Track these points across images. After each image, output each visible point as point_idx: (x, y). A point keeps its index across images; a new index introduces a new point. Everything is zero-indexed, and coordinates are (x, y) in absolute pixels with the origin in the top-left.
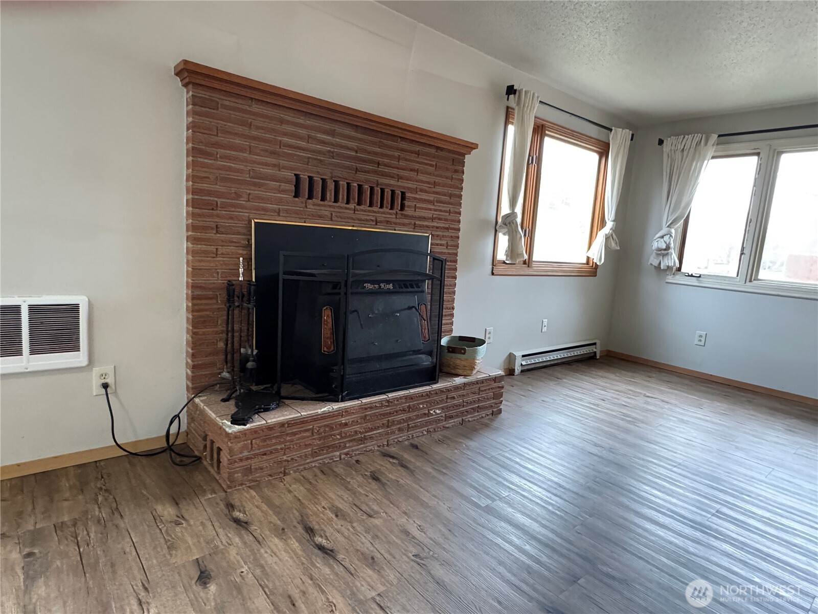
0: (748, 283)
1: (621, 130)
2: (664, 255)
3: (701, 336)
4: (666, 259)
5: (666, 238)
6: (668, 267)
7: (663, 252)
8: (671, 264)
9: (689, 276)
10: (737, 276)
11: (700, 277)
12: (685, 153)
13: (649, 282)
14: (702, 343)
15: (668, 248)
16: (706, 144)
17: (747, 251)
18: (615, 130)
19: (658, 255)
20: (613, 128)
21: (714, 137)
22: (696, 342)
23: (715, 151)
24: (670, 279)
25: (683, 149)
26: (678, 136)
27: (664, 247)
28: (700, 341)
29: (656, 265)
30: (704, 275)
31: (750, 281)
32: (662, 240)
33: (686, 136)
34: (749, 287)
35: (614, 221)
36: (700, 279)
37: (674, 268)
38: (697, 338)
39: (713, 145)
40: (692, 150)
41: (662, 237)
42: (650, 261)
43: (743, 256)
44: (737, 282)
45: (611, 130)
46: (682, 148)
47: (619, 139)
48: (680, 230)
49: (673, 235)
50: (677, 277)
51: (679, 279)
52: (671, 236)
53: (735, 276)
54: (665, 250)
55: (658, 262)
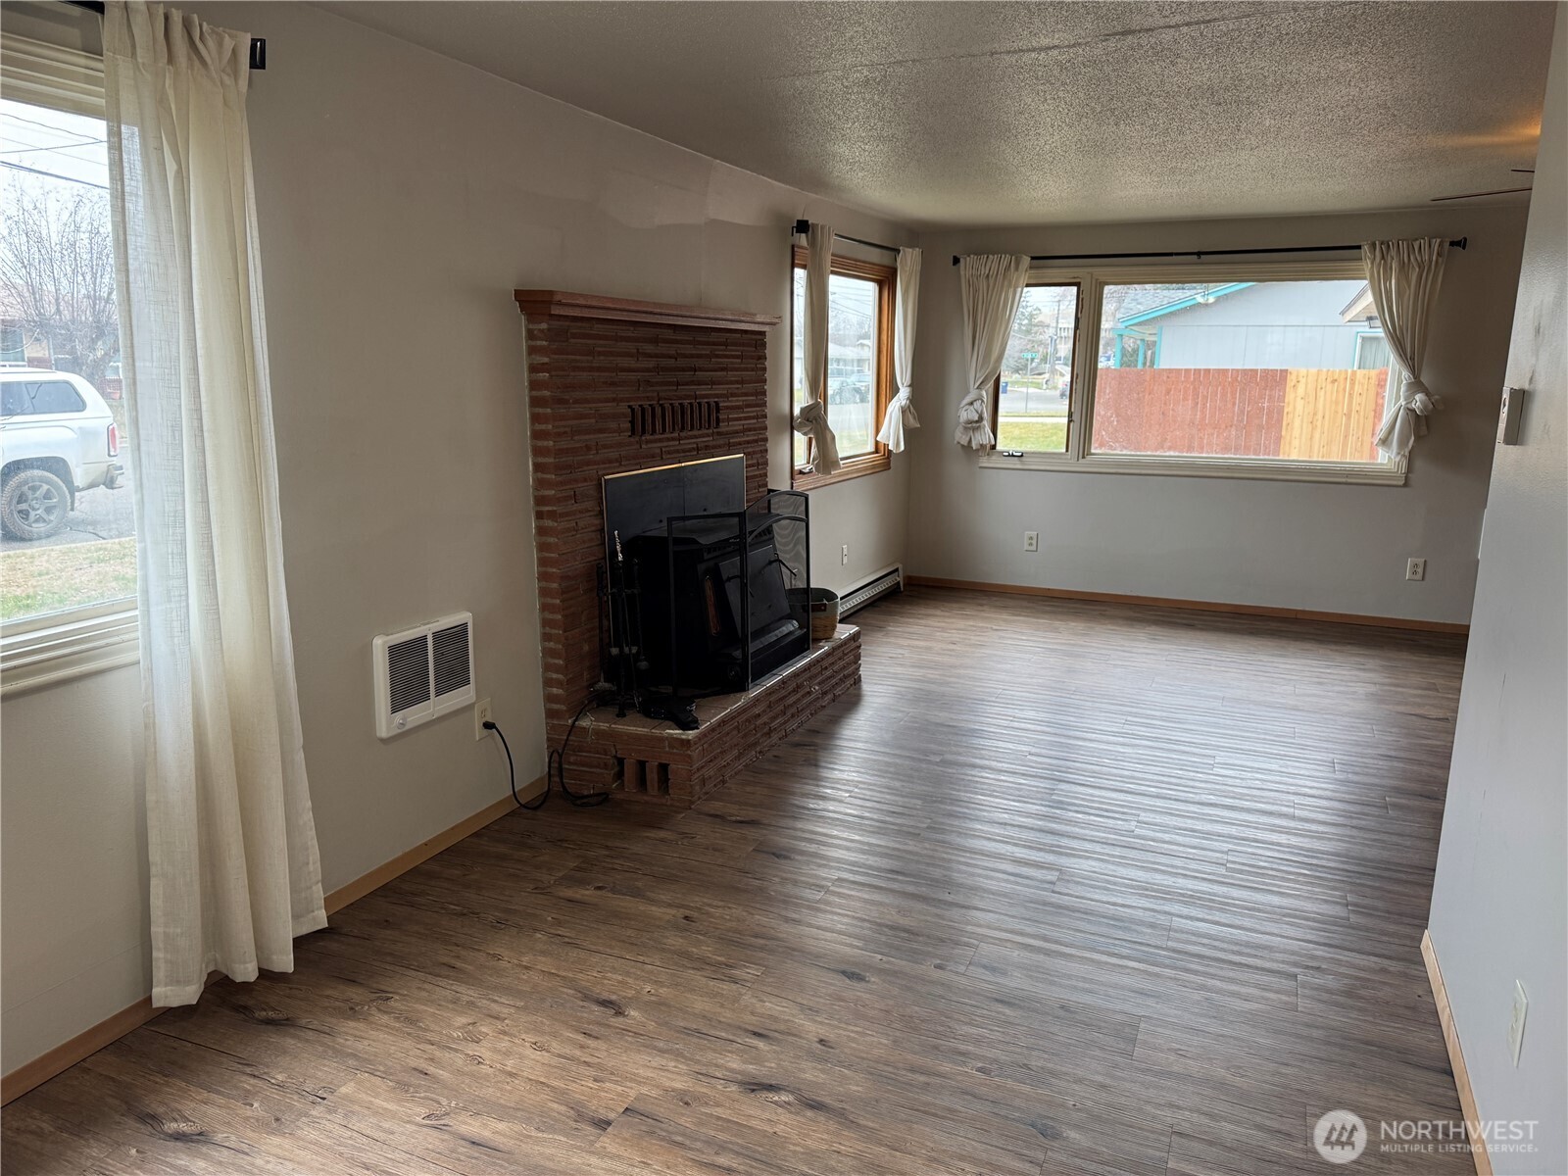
0: (1081, 461)
1: (911, 250)
2: (975, 429)
3: (1031, 538)
4: (977, 435)
5: (977, 405)
6: (981, 445)
7: (974, 425)
8: (985, 442)
9: (1009, 455)
10: (1067, 451)
11: (1022, 456)
12: (991, 281)
13: (955, 469)
14: (1034, 548)
15: (981, 418)
16: (1017, 269)
17: (1076, 417)
18: (904, 251)
19: (966, 428)
20: (901, 248)
21: (1026, 260)
22: (1026, 547)
23: (1029, 278)
24: (984, 462)
25: (988, 275)
26: (980, 255)
27: (976, 418)
28: (1031, 544)
29: (966, 444)
30: (1027, 453)
31: (1083, 457)
32: (972, 408)
33: (991, 256)
34: (1083, 465)
35: (909, 386)
36: (1023, 459)
37: (988, 446)
38: (1026, 541)
39: (1026, 270)
40: (1000, 277)
41: (971, 403)
42: (957, 439)
43: (1072, 424)
44: (1066, 459)
45: (898, 251)
46: (987, 272)
47: (909, 262)
48: (991, 391)
49: (985, 400)
50: (994, 458)
51: (994, 461)
52: (983, 401)
53: (1064, 450)
54: (977, 422)
55: (968, 439)
